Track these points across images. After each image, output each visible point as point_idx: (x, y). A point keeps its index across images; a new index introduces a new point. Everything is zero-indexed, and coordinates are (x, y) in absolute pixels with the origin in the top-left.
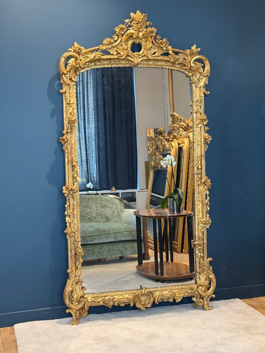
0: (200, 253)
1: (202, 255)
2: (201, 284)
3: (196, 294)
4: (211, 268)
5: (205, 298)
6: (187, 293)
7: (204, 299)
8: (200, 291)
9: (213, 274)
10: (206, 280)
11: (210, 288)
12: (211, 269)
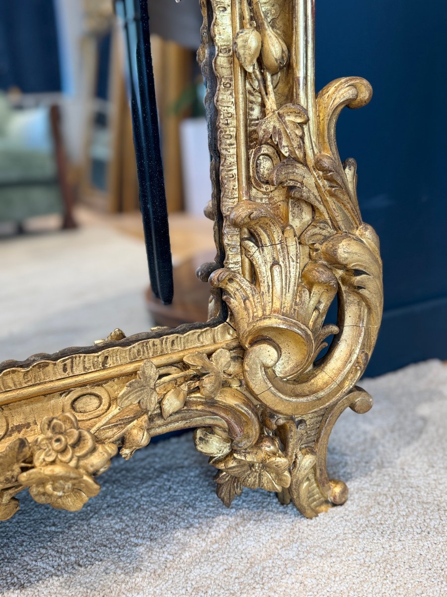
0: (259, 28)
1: (275, 48)
2: (267, 323)
3: (228, 409)
4: (349, 174)
5: (301, 430)
6: (151, 419)
7: (295, 435)
8: (259, 383)
9: (368, 235)
10: (307, 282)
11: (333, 341)
12: (351, 187)
